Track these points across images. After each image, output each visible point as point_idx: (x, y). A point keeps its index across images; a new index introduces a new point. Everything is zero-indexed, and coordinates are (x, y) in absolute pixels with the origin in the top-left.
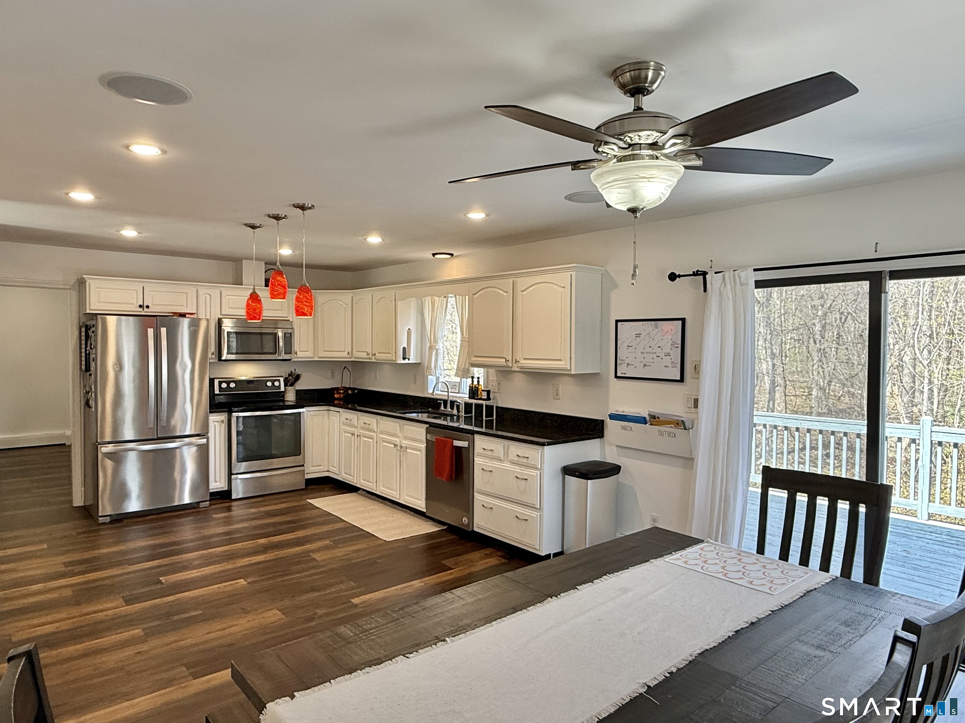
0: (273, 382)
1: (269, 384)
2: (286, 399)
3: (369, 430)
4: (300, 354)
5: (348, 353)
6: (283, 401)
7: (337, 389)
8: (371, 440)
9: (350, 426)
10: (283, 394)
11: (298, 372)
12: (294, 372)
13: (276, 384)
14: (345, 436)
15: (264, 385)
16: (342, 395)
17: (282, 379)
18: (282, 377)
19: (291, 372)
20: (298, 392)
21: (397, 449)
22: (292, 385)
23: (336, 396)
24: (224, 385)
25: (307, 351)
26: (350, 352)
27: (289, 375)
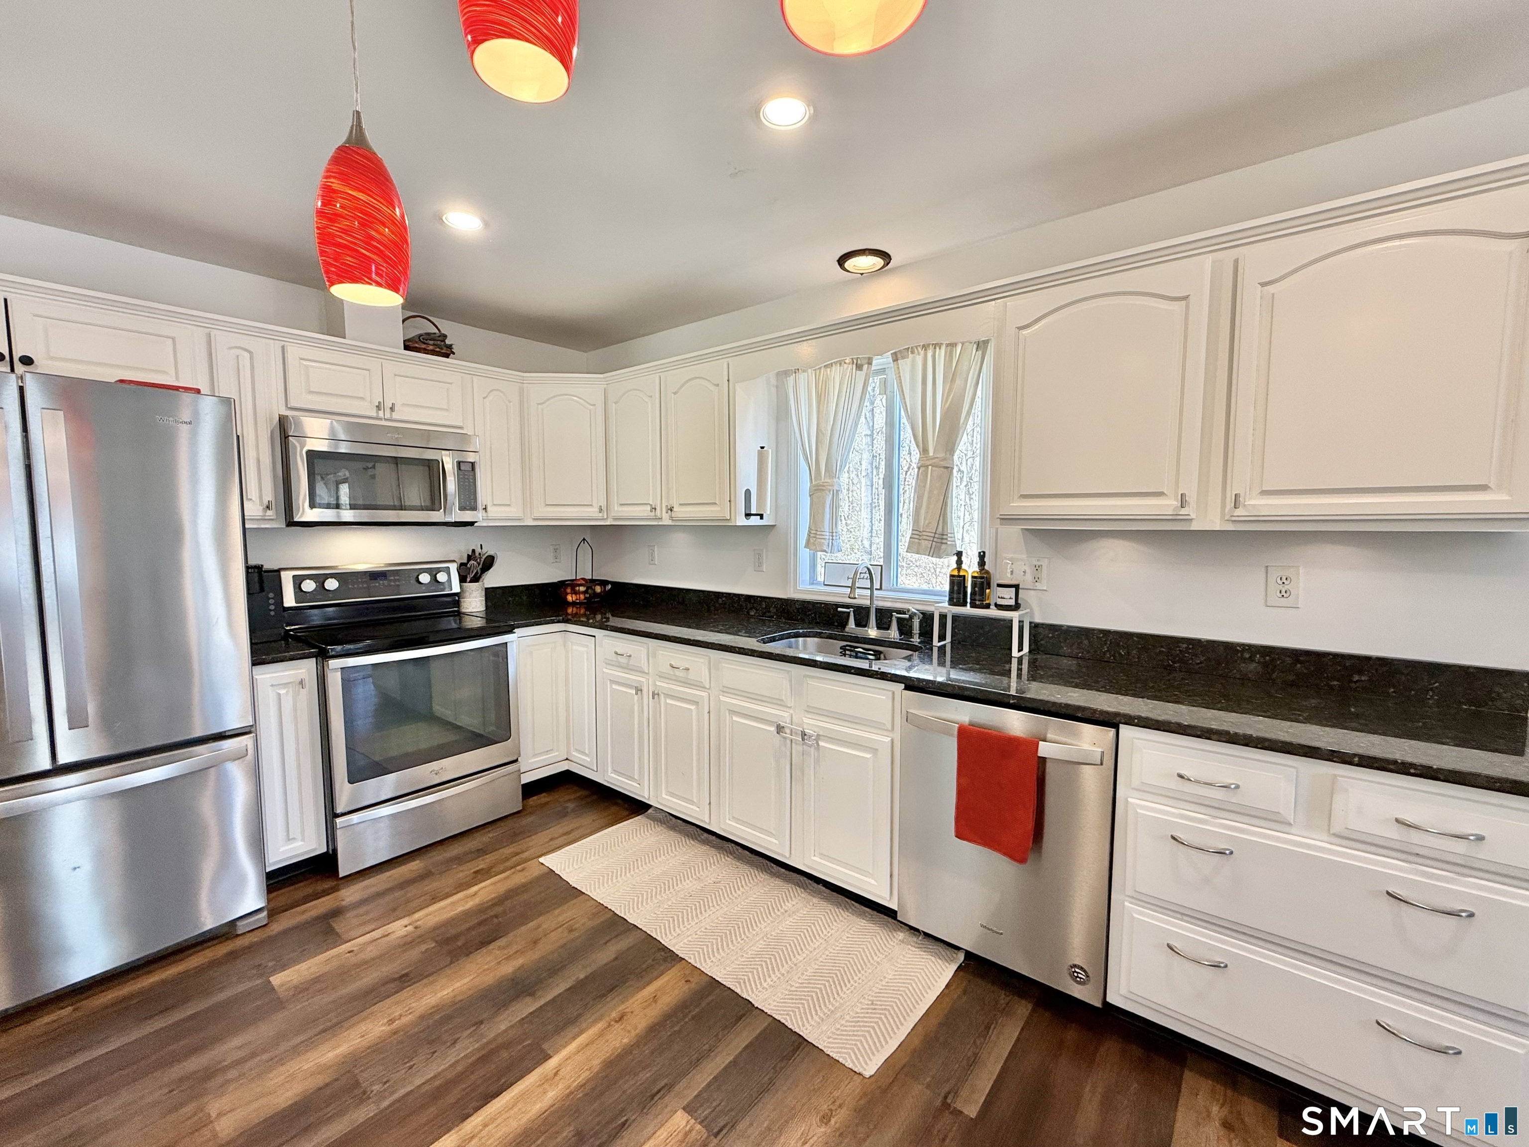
0: (433, 573)
1: (425, 578)
2: (463, 610)
3: (687, 683)
4: (493, 511)
5: (601, 510)
6: (459, 614)
7: (572, 584)
8: (693, 707)
9: (626, 668)
10: (456, 600)
11: (489, 550)
12: (478, 550)
13: (442, 577)
14: (612, 690)
15: (413, 581)
16: (582, 597)
17: (453, 567)
18: (454, 561)
19: (473, 551)
20: (491, 594)
21: (785, 738)
22: (476, 579)
23: (570, 598)
24: (309, 586)
25: (509, 505)
26: (604, 508)
27: (469, 558)
